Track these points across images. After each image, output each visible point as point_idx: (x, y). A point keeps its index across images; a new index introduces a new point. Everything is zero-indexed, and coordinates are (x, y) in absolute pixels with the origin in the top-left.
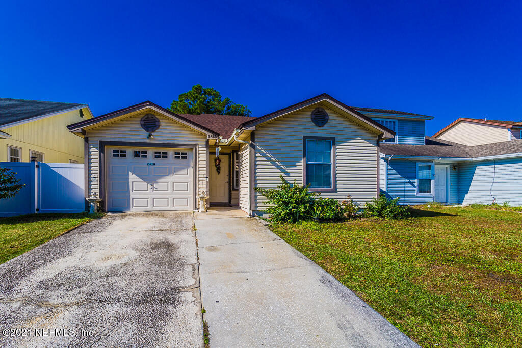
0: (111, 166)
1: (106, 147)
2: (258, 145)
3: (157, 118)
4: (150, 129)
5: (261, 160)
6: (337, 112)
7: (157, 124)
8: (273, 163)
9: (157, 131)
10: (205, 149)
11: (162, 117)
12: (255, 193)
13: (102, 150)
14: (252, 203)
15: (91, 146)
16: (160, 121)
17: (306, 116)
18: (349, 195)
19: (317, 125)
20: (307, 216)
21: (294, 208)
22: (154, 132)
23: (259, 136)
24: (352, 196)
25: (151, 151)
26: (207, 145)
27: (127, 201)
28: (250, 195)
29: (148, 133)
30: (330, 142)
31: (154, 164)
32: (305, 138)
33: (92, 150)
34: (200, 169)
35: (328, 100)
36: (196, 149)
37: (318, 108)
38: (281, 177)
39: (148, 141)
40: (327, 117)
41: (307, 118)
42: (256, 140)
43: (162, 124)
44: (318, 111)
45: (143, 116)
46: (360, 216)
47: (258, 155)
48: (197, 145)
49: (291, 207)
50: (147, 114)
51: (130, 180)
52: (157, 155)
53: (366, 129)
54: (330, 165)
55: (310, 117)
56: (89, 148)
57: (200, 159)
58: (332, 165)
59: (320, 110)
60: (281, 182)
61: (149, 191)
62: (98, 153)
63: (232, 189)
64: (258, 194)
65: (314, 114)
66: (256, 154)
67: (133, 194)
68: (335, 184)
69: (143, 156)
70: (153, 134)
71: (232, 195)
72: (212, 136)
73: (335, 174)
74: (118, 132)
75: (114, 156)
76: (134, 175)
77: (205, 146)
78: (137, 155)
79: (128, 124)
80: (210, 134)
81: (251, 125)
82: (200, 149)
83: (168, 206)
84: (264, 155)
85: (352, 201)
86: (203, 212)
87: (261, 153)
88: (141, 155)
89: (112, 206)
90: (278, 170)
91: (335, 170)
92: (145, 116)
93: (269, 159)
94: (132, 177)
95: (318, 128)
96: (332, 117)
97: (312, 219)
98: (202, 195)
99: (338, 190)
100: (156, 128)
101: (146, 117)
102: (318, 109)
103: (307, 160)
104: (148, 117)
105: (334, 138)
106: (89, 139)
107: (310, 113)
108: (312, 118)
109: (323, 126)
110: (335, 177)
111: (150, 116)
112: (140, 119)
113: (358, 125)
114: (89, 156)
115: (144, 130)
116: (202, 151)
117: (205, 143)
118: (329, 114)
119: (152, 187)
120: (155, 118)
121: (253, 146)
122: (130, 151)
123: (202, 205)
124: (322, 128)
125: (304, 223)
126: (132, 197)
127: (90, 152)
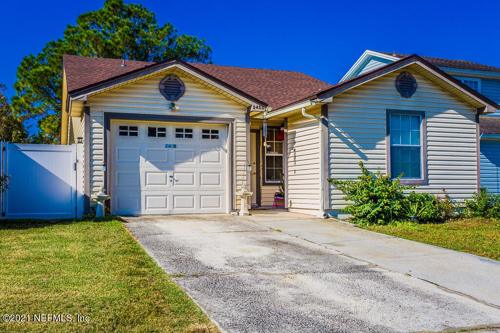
0: (117, 148)
1: (111, 120)
2: (332, 122)
3: (181, 80)
4: (172, 96)
5: (336, 142)
6: (426, 77)
7: (182, 88)
8: (351, 146)
9: (181, 98)
10: (245, 125)
11: (187, 79)
12: (329, 186)
13: (107, 126)
14: (324, 200)
15: (94, 121)
16: (186, 84)
17: (390, 83)
18: (444, 189)
19: (403, 95)
20: (402, 216)
21: (387, 204)
22: (177, 100)
23: (333, 110)
24: (447, 191)
25: (171, 128)
26: (248, 118)
27: (138, 199)
28: (323, 189)
29: (170, 102)
30: (419, 117)
31: (175, 146)
32: (389, 112)
33: (94, 125)
34: (238, 153)
35: (418, 63)
36: (232, 124)
37: (405, 72)
38: (362, 164)
39: (168, 113)
40: (415, 85)
41: (390, 86)
42: (329, 115)
43: (187, 89)
44: (404, 76)
45: (163, 77)
46: (458, 217)
47: (332, 135)
48: (234, 120)
49: (382, 203)
50: (170, 75)
51: (142, 170)
52: (179, 133)
53: (462, 101)
54: (419, 148)
55: (394, 84)
56: (91, 123)
57: (238, 139)
58: (422, 148)
59: (407, 75)
60: (360, 171)
61: (168, 185)
62: (103, 130)
63: (261, 184)
64: (332, 187)
65: (400, 80)
66: (329, 133)
67: (145, 190)
68: (427, 175)
69: (160, 135)
70: (175, 103)
71: (263, 192)
72: (257, 108)
73: (426, 161)
74: (130, 101)
75: (121, 134)
76: (147, 162)
77: (244, 121)
78: (152, 132)
79: (145, 89)
80: (256, 105)
81: (328, 95)
82: (238, 125)
83: (193, 207)
84: (339, 135)
85: (447, 197)
86: (246, 214)
87: (336, 133)
88: (157, 132)
89: (118, 208)
90: (357, 155)
91: (426, 155)
92: (165, 77)
93: (345, 140)
94: (145, 165)
95: (404, 99)
96: (422, 85)
97: (408, 219)
98: (243, 190)
99: (430, 181)
100: (180, 95)
101: (166, 79)
102: (404, 74)
103: (392, 142)
104: (170, 79)
105: (424, 112)
106: (91, 109)
107: (395, 79)
108: (396, 86)
109: (410, 96)
110: (426, 165)
111: (172, 78)
112: (159, 82)
113: (453, 95)
114: (91, 134)
115: (163, 97)
116: (241, 128)
117: (244, 116)
118: (417, 81)
119: (172, 179)
120: (180, 81)
121: (325, 123)
122: (143, 127)
123: (243, 206)
124: (409, 99)
125: (399, 224)
126: (143, 194)
127: (91, 128)
